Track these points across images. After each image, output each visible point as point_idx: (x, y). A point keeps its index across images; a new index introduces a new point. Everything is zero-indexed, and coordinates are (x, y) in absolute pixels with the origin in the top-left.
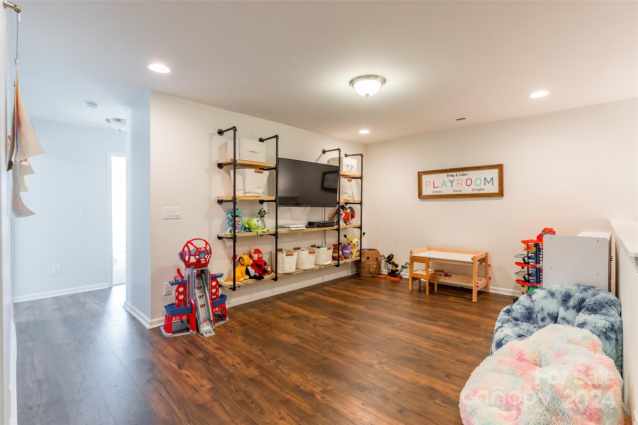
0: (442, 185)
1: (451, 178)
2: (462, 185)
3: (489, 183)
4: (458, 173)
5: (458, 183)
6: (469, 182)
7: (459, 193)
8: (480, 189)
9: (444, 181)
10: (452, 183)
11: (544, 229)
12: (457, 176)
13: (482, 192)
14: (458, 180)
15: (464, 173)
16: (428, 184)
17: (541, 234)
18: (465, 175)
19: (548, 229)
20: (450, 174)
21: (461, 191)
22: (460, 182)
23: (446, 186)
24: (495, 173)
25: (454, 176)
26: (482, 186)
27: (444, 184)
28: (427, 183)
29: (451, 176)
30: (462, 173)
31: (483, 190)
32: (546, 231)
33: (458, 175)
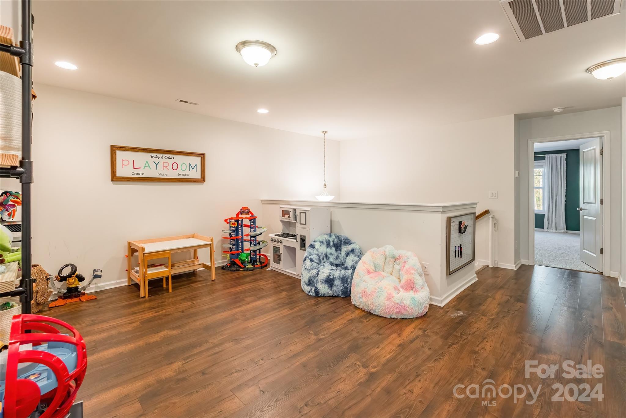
0: (145, 166)
1: (157, 160)
2: (167, 168)
3: (193, 169)
4: (164, 155)
5: (163, 166)
6: (175, 166)
7: (165, 177)
8: (186, 175)
9: (147, 162)
10: (157, 165)
11: (242, 208)
12: (162, 158)
13: (187, 177)
14: (163, 163)
15: (171, 156)
16: (126, 163)
17: (239, 212)
18: (171, 158)
19: (245, 207)
20: (154, 155)
21: (166, 175)
22: (166, 165)
23: (150, 168)
24: (198, 160)
25: (159, 158)
26: (187, 172)
27: (147, 165)
28: (124, 161)
29: (156, 157)
30: (168, 156)
31: (188, 175)
32: (244, 209)
33: (164, 157)
